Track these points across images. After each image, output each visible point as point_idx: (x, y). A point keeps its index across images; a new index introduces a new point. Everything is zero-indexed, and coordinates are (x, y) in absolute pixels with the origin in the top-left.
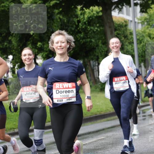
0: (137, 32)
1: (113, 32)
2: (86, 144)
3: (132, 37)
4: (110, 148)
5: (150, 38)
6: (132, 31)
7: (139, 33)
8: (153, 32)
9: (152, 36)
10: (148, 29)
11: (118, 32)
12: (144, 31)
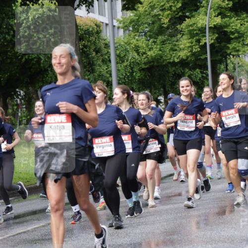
0: (117, 43)
2: (28, 231)
3: (108, 52)
4: (69, 237)
5: (138, 54)
6: (109, 42)
7: (120, 45)
8: (143, 43)
9: (141, 51)
10: (135, 39)
11: (84, 44)
12: (128, 41)
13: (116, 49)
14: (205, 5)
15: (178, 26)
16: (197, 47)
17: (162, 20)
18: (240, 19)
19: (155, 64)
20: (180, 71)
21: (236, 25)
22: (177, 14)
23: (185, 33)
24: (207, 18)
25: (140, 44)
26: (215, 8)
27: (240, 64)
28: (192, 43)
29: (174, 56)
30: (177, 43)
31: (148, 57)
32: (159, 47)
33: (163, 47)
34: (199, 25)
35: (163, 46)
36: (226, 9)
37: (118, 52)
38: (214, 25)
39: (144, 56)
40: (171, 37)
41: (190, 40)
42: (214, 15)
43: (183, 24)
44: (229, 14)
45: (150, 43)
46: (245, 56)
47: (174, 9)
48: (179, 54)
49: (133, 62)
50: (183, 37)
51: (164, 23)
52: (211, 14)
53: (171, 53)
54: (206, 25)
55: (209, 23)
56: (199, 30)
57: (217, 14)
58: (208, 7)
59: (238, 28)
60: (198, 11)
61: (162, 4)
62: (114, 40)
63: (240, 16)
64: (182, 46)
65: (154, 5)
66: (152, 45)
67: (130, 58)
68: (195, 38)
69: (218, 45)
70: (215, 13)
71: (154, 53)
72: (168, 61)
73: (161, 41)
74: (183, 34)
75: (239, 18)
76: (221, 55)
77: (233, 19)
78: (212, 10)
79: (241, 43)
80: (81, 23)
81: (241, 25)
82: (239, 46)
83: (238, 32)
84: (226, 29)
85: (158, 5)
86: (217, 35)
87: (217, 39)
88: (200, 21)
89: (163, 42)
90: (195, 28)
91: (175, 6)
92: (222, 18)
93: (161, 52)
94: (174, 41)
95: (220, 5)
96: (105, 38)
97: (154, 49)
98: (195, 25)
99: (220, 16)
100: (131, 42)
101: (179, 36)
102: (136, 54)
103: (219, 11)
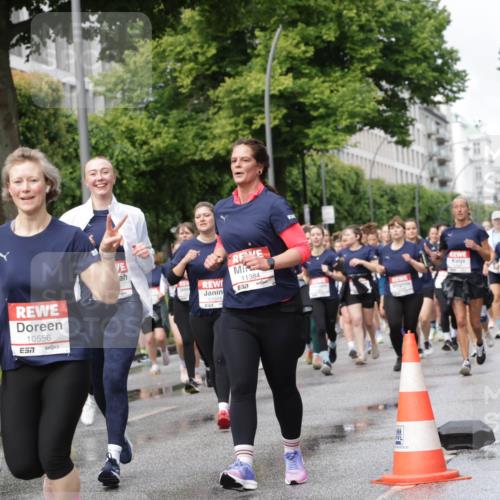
0: (92, 123)
1: (14, 121)
3: (74, 140)
5: (133, 145)
6: (76, 121)
7: (97, 128)
8: (141, 123)
9: (139, 137)
10: (126, 115)
11: (28, 123)
12: (113, 120)
13: (90, 133)
14: (263, 53)
15: (211, 93)
16: (246, 132)
17: (179, 80)
18: (330, 81)
19: (166, 163)
20: (213, 179)
21: (322, 93)
22: (208, 70)
23: (223, 106)
24: (266, 78)
25: (136, 125)
26: (282, 59)
27: (330, 167)
28: (236, 125)
29: (202, 150)
30: (208, 125)
31: (152, 149)
32: (172, 130)
33: (180, 132)
34: (251, 91)
35: (182, 129)
36: (302, 60)
37: (93, 141)
38: (280, 91)
39: (145, 147)
40: (197, 112)
41: (233, 120)
42: (279, 71)
43: (220, 89)
44: (307, 71)
45: (155, 123)
46: (339, 150)
47: (201, 58)
48: (212, 145)
49: (123, 160)
50: (221, 113)
51: (182, 86)
52: (273, 69)
53: (197, 143)
54: (263, 91)
55: (270, 86)
56: (251, 100)
57: (284, 69)
58: (268, 56)
59: (325, 97)
60: (250, 64)
61: (179, 49)
62: (86, 117)
63: (329, 76)
64: (217, 131)
65: (164, 51)
66: (159, 127)
67: (116, 153)
68: (242, 116)
69: (287, 129)
70: (281, 68)
71: (164, 142)
72: (190, 157)
73: (177, 119)
74: (220, 109)
75: (327, 79)
76: (292, 149)
77: (316, 80)
78: (276, 61)
79: (332, 126)
80: (22, 82)
81: (332, 91)
82: (326, 133)
83: (326, 106)
84: (302, 100)
85: (171, 51)
86: (285, 111)
87: (285, 117)
88: (253, 83)
89: (181, 123)
90: (243, 97)
91: (203, 54)
92: (295, 78)
93: (176, 141)
94: (202, 120)
95: (289, 53)
96: (69, 113)
97: (164, 135)
98: (243, 91)
99: (290, 75)
100: (120, 121)
101: (212, 110)
102: (128, 145)
103: (288, 65)
